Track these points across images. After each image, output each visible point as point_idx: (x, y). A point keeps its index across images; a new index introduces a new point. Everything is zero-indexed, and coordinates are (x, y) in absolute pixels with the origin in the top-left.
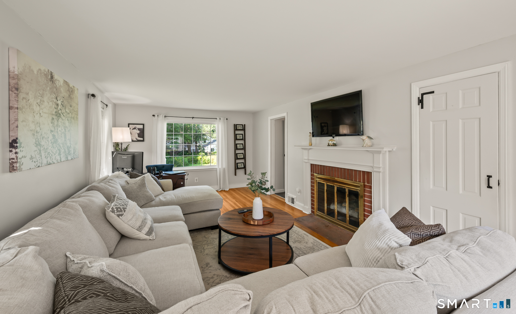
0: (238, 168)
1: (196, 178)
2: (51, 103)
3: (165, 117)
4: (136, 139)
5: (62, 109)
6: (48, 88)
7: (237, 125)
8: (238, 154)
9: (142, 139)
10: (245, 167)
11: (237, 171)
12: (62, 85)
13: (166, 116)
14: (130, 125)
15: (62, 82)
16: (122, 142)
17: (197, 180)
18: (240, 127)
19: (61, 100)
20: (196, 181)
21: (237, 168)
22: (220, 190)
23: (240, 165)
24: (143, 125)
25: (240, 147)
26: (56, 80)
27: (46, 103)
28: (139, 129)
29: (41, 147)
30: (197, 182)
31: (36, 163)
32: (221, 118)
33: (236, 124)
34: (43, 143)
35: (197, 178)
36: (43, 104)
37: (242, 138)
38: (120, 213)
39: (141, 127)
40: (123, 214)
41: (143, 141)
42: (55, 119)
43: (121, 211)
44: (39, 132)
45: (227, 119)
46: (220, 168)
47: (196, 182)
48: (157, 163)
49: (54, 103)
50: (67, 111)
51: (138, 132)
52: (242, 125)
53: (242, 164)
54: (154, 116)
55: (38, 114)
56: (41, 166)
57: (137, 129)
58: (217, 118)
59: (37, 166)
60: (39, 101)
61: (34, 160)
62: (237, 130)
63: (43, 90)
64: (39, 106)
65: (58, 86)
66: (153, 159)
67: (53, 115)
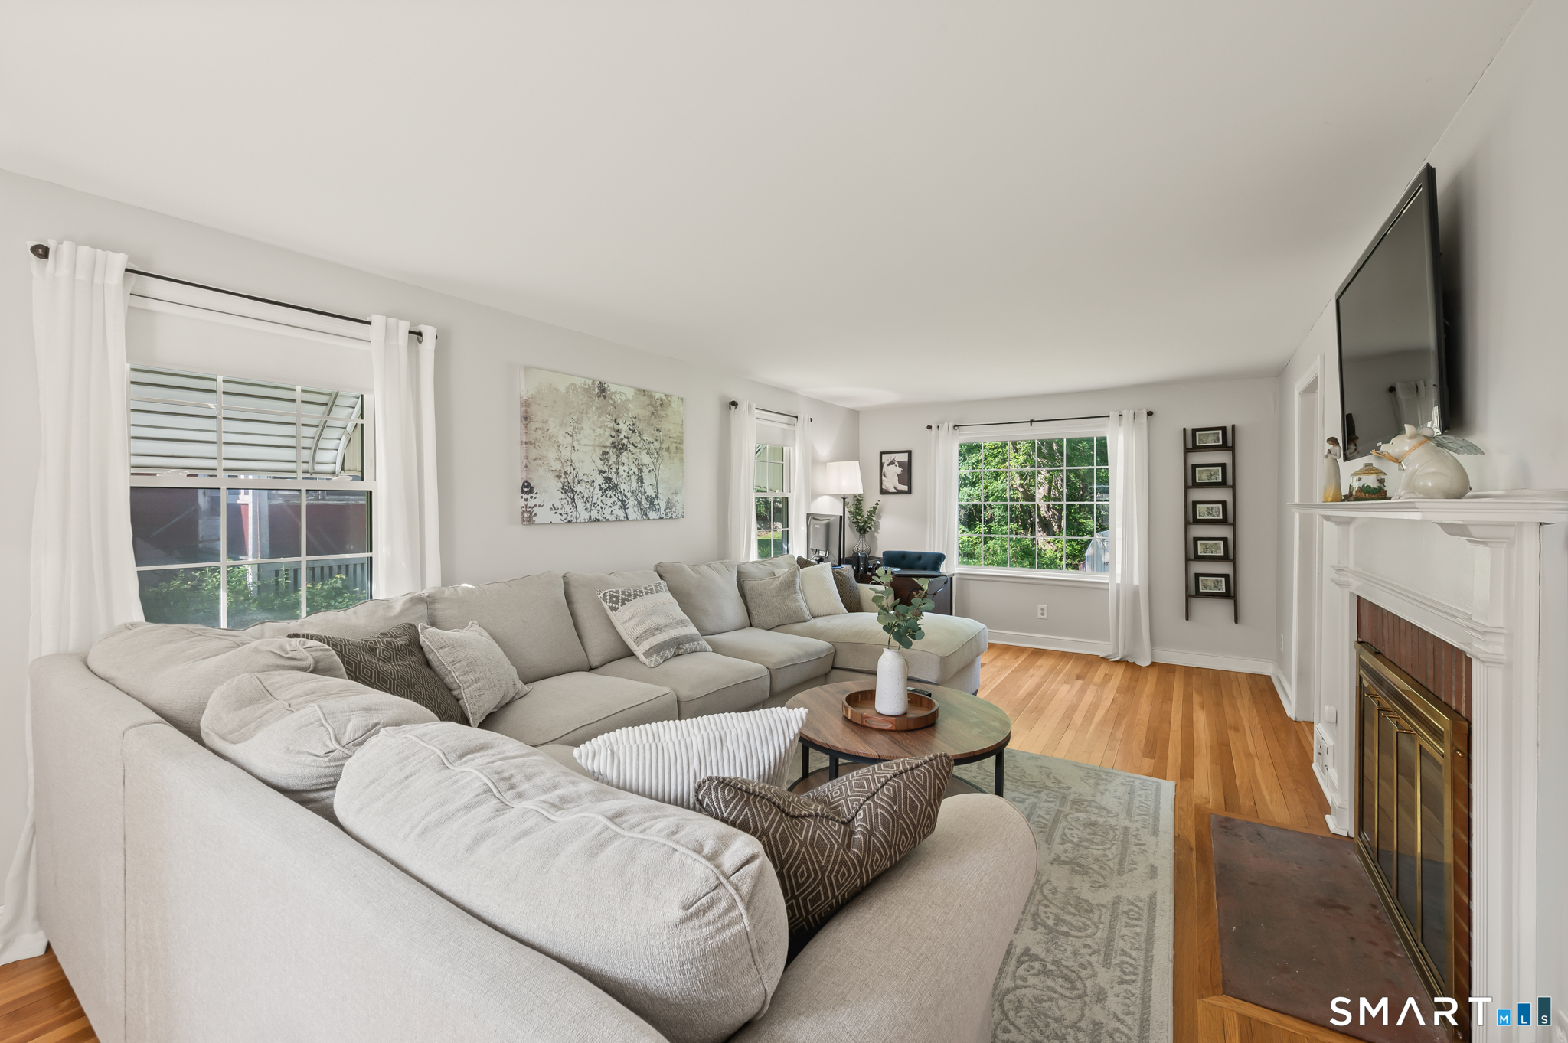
0: (1199, 594)
1: (1040, 606)
2: (599, 431)
3: (956, 428)
4: (895, 488)
5: (629, 436)
6: (594, 408)
7: (1194, 431)
8: (1199, 542)
9: (905, 488)
10: (1230, 594)
11: (1198, 604)
12: (631, 399)
13: (958, 424)
14: (883, 455)
15: (630, 393)
16: (844, 495)
17: (1045, 612)
18: (1211, 438)
19: (627, 423)
20: (1043, 614)
21: (1194, 592)
22: (1117, 659)
23: (1210, 584)
24: (910, 453)
25: (1209, 514)
26: (614, 393)
27: (587, 431)
28: (901, 464)
29: (574, 495)
30: (1045, 617)
31: (565, 516)
32: (1125, 413)
33: (1190, 427)
34: (579, 488)
35: (1045, 606)
36: (580, 433)
37: (1220, 480)
38: (614, 605)
39: (904, 457)
40: (618, 608)
41: (909, 492)
42: (611, 453)
43: (617, 602)
44: (570, 473)
45: (1150, 414)
46: (1118, 585)
47: (1040, 616)
48: (934, 550)
49: (608, 429)
50: (645, 438)
51: (899, 470)
52: (1224, 429)
53: (1218, 582)
54: (929, 427)
55: (570, 448)
56: (574, 521)
57: (896, 464)
58: (1111, 414)
59: (567, 521)
60: (570, 430)
61: (559, 511)
62: (1196, 449)
63: (581, 413)
64: (572, 436)
65: (619, 401)
66: (928, 538)
67: (605, 447)
